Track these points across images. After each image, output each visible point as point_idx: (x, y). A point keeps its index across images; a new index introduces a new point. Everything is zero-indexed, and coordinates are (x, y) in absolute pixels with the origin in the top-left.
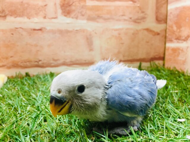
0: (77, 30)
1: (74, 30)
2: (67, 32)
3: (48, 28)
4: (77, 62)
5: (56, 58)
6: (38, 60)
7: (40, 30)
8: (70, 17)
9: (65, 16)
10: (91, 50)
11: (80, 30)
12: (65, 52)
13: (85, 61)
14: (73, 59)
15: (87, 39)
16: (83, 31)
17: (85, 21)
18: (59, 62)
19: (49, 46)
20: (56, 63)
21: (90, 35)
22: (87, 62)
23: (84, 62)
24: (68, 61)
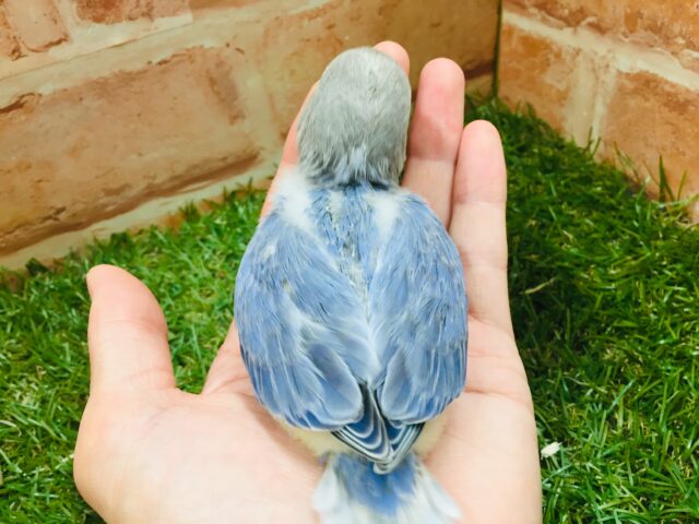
0: (164, 62)
1: (150, 62)
2: (127, 78)
3: (46, 90)
4: (197, 172)
5: (114, 186)
6: (52, 212)
7: (17, 106)
8: (118, 20)
9: (98, 20)
10: (236, 117)
11: (174, 56)
12: (140, 154)
13: (224, 159)
14: (180, 169)
15: (213, 82)
16: (189, 56)
17: (186, 17)
18: (131, 193)
19: (74, 152)
20: (119, 200)
21: (220, 64)
22: (230, 161)
23: (221, 164)
24: (162, 178)
